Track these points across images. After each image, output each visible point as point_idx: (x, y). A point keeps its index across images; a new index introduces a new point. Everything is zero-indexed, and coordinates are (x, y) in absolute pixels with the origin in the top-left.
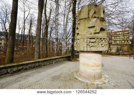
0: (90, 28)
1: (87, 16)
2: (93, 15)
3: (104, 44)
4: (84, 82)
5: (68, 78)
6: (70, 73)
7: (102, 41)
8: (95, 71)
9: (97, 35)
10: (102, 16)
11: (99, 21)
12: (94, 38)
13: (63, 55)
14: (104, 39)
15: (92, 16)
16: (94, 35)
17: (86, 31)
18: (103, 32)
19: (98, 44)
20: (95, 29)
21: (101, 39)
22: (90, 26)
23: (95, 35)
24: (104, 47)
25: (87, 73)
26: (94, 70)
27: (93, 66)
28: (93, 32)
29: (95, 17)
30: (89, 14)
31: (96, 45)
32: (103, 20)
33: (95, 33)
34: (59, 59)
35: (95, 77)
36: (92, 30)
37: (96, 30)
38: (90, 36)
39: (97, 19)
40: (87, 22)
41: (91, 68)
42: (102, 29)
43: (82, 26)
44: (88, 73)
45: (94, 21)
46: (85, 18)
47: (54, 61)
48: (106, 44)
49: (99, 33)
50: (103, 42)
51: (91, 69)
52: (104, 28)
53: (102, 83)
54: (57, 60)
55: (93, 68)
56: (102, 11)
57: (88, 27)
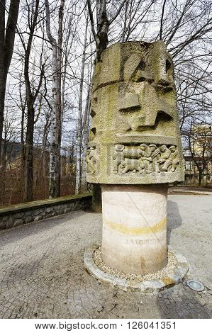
0: (125, 111)
1: (116, 77)
2: (135, 72)
3: (167, 161)
4: (107, 285)
5: (64, 271)
6: (75, 250)
7: (163, 152)
8: (144, 246)
9: (148, 134)
10: (163, 75)
11: (152, 90)
12: (138, 144)
13: (77, 192)
14: (168, 146)
15: (133, 75)
16: (137, 134)
17: (114, 121)
18: (166, 124)
19: (151, 162)
20: (140, 116)
21: (158, 145)
22: (126, 107)
23: (140, 135)
24: (169, 172)
25: (121, 254)
26: (140, 242)
27: (138, 232)
28: (134, 126)
29: (141, 80)
30: (122, 69)
31: (142, 165)
32: (165, 88)
33: (142, 128)
34: (55, 207)
35: (143, 265)
36: (133, 120)
37: (143, 119)
38: (127, 137)
39: (147, 83)
40: (117, 93)
41: (134, 238)
42: (163, 117)
43: (102, 107)
44: (125, 255)
45: (138, 92)
46: (113, 82)
47: (37, 212)
48: (175, 161)
49: (153, 128)
50: (166, 155)
51: (132, 241)
52: (169, 111)
53: (163, 285)
54: (48, 210)
55: (138, 238)
56: (164, 61)
57: (119, 108)
